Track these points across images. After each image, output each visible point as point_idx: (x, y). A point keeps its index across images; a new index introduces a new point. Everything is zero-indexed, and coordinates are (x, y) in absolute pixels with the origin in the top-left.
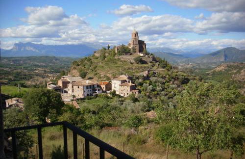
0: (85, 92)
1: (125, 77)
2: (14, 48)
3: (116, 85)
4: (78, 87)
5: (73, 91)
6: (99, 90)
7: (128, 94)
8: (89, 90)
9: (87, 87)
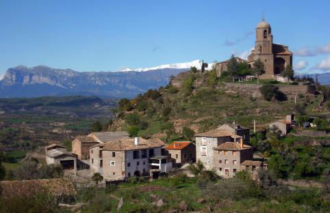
0: (129, 165)
1: (228, 130)
2: (6, 78)
3: (206, 149)
4: (114, 155)
5: (101, 165)
6: (164, 162)
7: (235, 170)
8: (141, 160)
9: (136, 153)
